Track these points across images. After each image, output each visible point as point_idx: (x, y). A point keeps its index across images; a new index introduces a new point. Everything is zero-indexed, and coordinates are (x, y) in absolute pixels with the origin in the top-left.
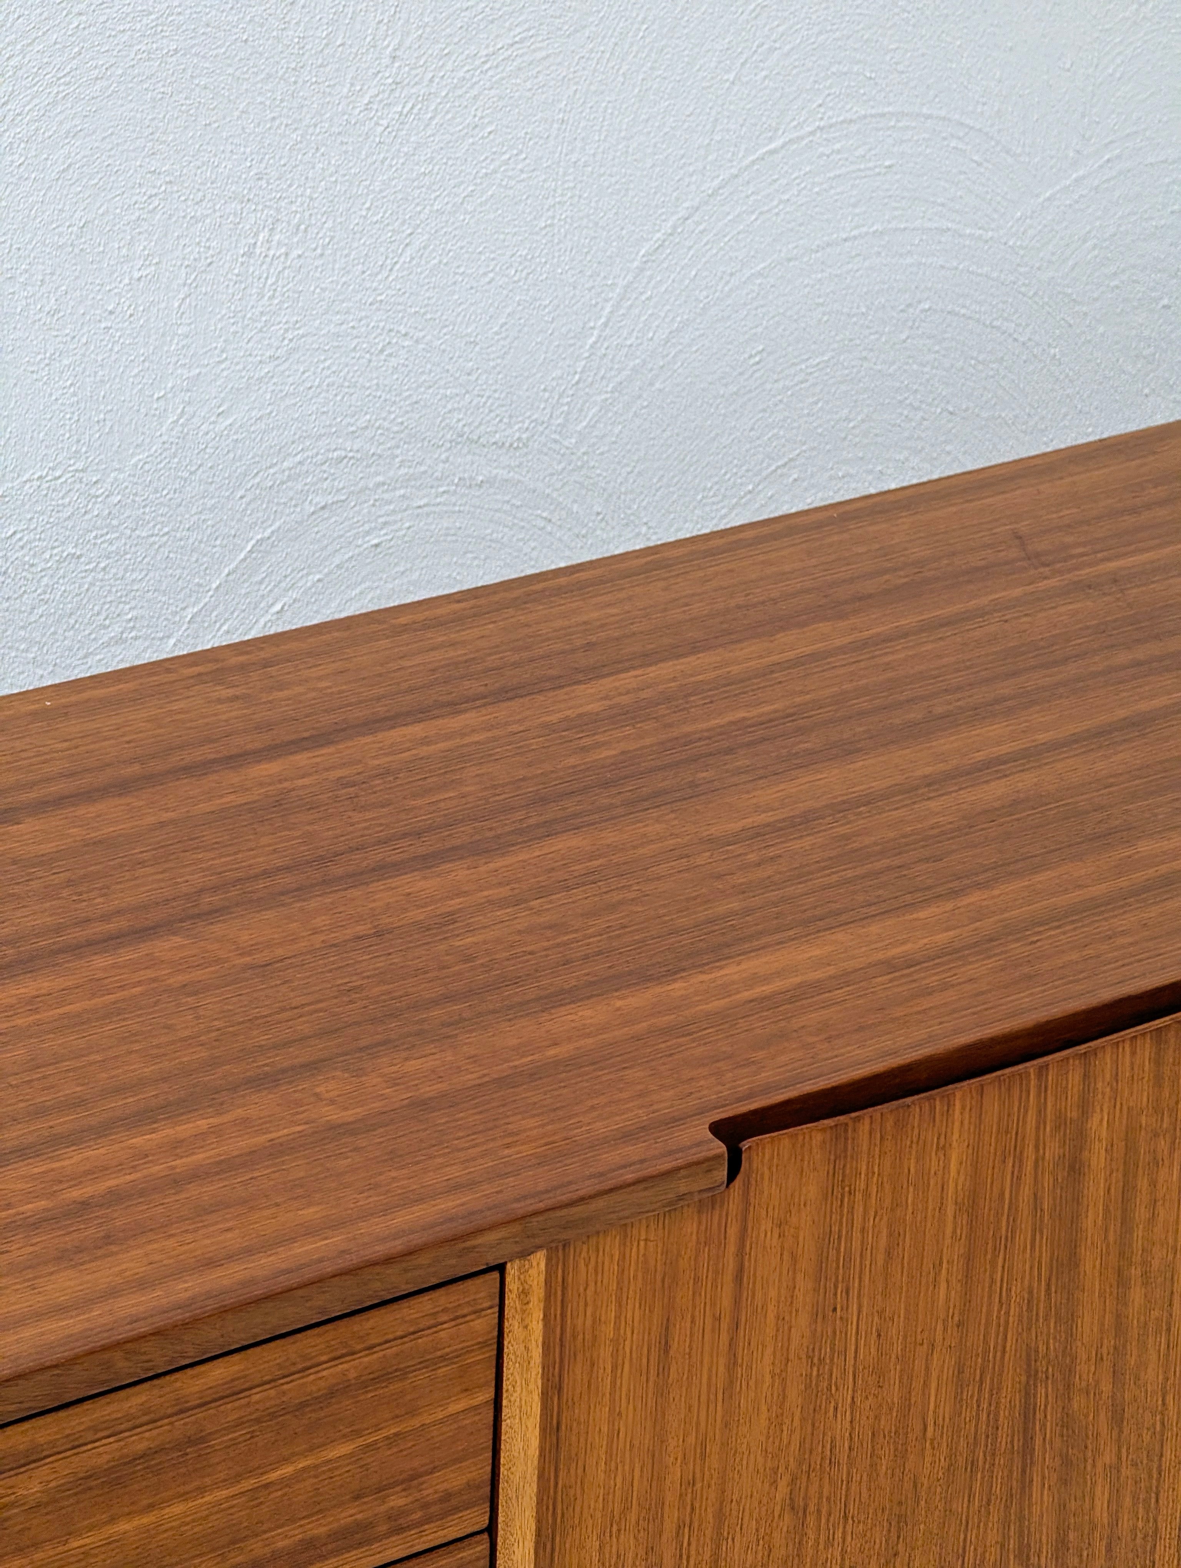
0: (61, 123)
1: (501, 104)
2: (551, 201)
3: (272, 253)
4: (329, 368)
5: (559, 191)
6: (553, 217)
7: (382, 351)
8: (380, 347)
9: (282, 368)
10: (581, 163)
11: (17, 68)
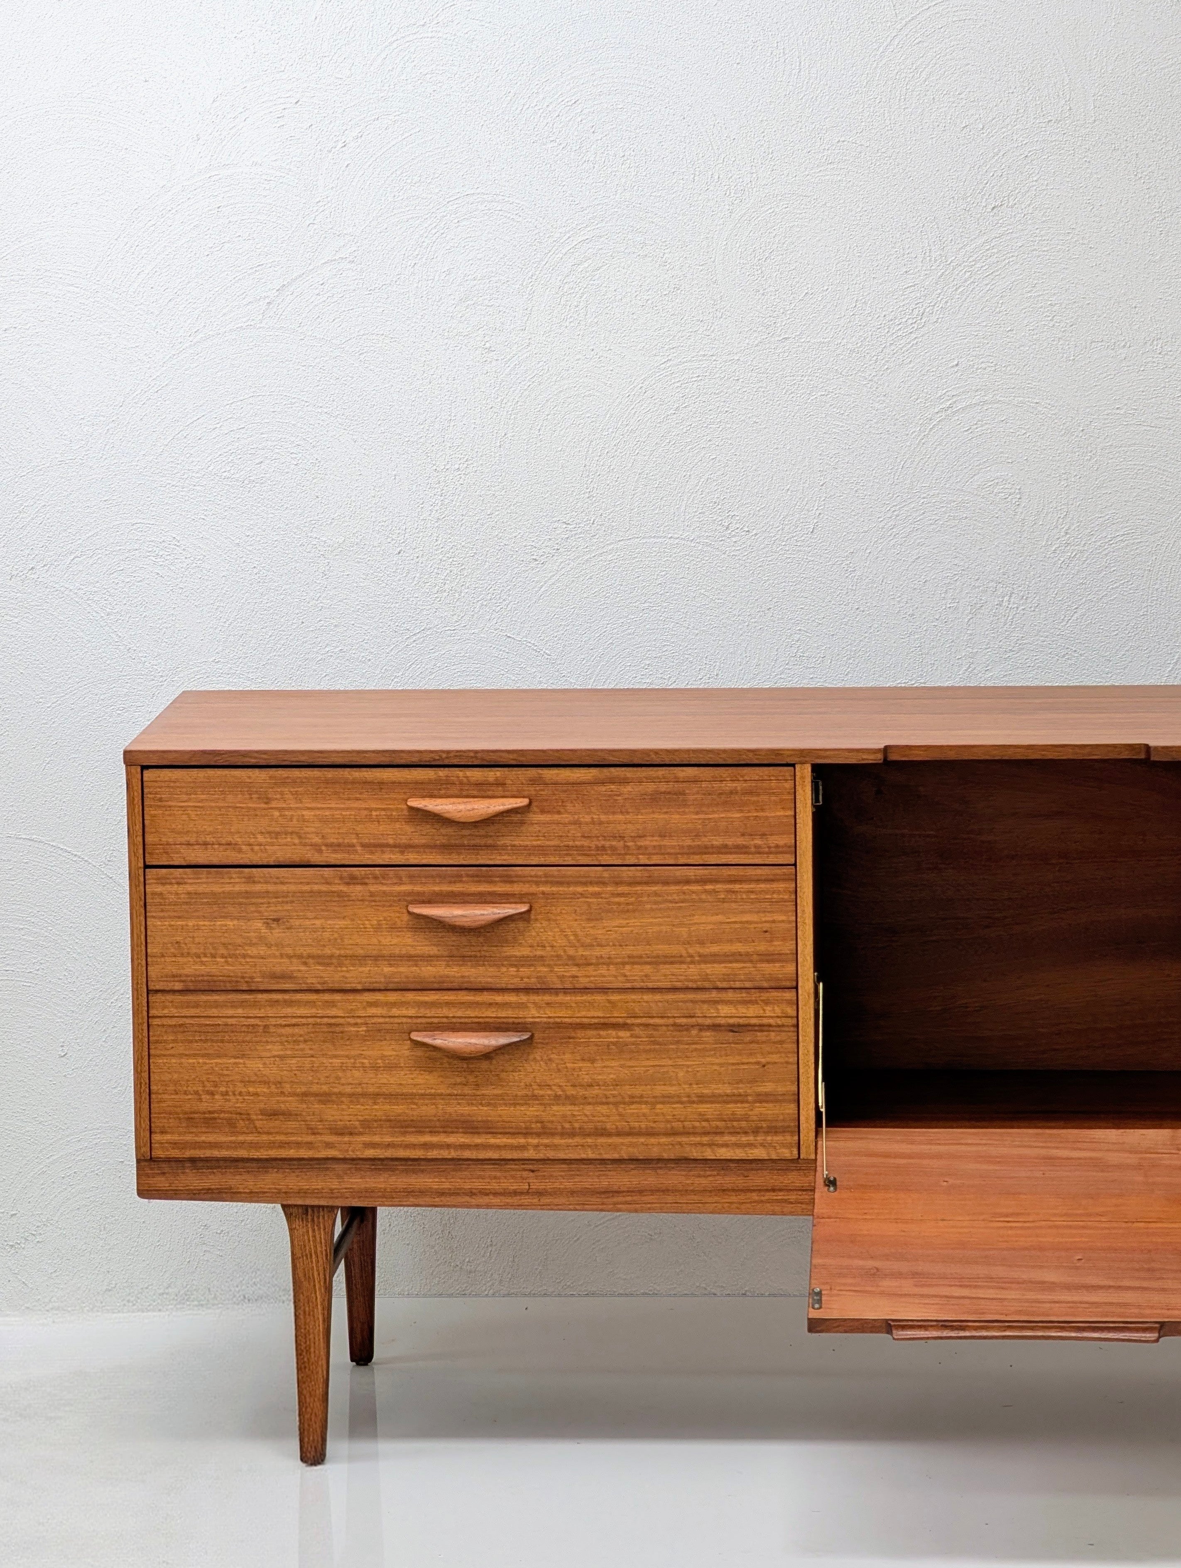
0: (916, 540)
1: (1119, 559)
2: (1144, 605)
3: (1010, 606)
4: (1038, 659)
5: (1150, 601)
6: (1147, 611)
7: (1064, 656)
8: (1062, 654)
9: (1016, 656)
10: (1160, 590)
11: (897, 516)
